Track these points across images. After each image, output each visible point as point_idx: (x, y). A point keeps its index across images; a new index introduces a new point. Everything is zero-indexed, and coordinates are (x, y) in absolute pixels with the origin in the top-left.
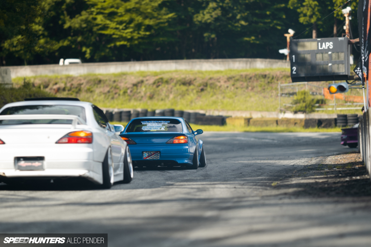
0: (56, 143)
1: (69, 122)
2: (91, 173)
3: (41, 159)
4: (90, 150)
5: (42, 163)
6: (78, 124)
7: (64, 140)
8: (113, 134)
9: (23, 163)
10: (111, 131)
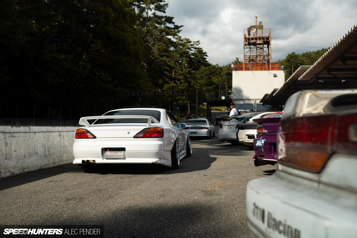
0: (134, 137)
1: (145, 121)
2: (162, 160)
3: (123, 149)
4: (160, 143)
5: (124, 153)
6: (152, 123)
7: (141, 135)
8: (180, 129)
9: (108, 153)
10: (179, 127)
